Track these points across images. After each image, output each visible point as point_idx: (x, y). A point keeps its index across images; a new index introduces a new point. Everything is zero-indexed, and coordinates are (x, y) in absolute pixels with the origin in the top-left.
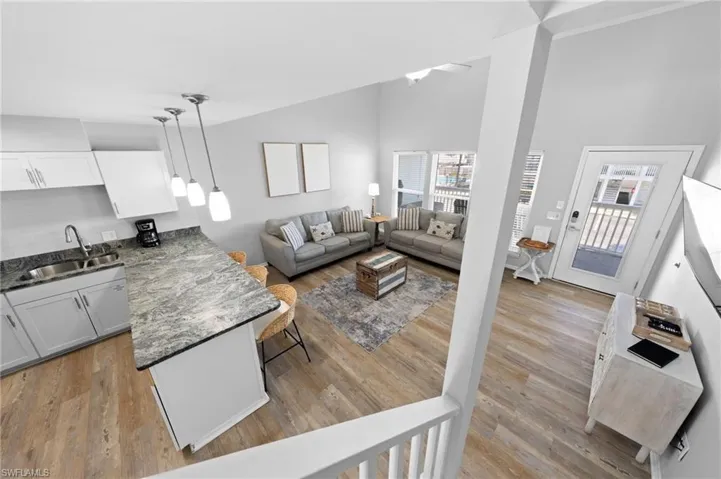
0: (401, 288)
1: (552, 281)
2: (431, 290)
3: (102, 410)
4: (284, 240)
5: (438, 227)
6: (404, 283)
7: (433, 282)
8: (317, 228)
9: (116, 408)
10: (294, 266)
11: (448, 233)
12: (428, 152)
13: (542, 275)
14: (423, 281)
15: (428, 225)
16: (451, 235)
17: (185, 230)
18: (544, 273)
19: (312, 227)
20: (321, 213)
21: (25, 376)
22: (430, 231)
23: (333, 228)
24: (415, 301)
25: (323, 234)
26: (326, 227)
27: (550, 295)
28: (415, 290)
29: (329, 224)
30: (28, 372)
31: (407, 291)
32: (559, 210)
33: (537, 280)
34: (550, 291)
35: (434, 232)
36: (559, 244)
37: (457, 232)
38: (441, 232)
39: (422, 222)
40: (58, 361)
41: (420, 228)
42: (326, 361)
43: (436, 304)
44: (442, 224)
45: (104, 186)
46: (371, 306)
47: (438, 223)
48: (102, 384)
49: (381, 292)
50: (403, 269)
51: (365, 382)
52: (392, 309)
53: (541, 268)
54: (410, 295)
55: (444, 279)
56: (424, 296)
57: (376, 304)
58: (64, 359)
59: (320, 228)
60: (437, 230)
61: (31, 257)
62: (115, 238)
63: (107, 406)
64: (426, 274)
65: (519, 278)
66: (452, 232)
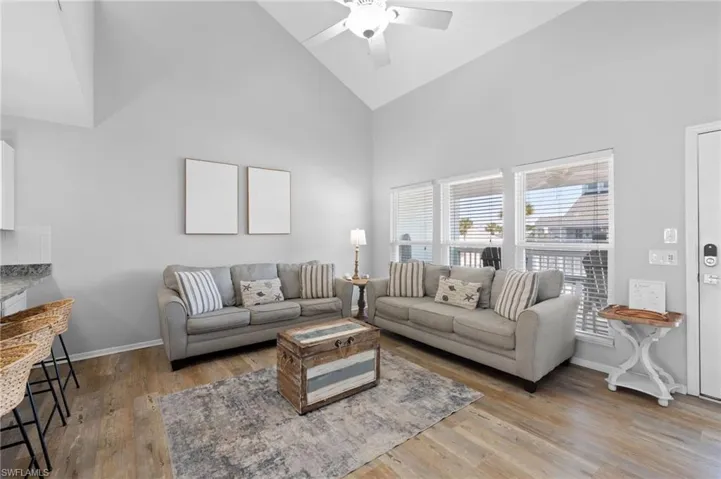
0: (366, 395)
1: (702, 400)
2: (427, 403)
4: (178, 294)
5: (452, 288)
6: (374, 385)
7: (434, 388)
8: (252, 284)
10: (183, 340)
11: (469, 298)
12: (433, 182)
13: (674, 387)
14: (415, 385)
15: (437, 287)
16: (474, 302)
18: (676, 381)
19: (242, 283)
20: (269, 265)
22: (438, 297)
23: (282, 289)
24: (382, 423)
25: (260, 294)
26: (268, 285)
27: (706, 433)
28: (392, 401)
29: (277, 283)
31: (375, 400)
32: (671, 246)
33: (664, 398)
34: (702, 422)
35: (445, 298)
36: (691, 312)
37: (485, 298)
38: (457, 298)
39: (429, 284)
41: (425, 295)
43: (427, 434)
44: (457, 283)
46: (284, 427)
47: (452, 281)
49: (312, 398)
50: (371, 355)
52: (322, 437)
53: (667, 369)
54: (377, 411)
55: (458, 383)
56: (408, 414)
59: (258, 285)
60: (449, 293)
64: (425, 370)
65: (620, 389)
66: (476, 297)
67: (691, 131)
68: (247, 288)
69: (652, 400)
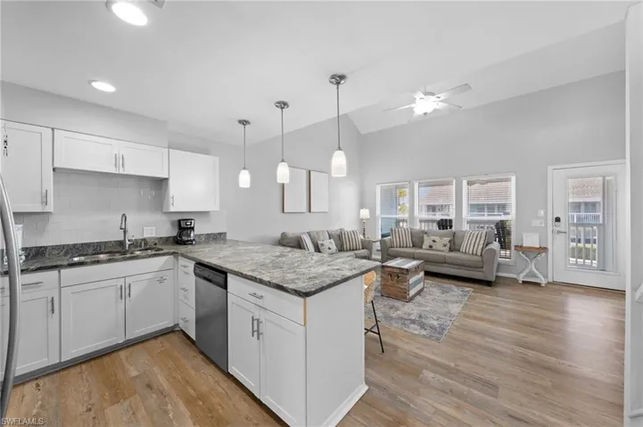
0: (423, 293)
1: (554, 283)
2: (453, 293)
3: (166, 412)
5: (434, 241)
7: (449, 288)
8: (324, 243)
9: (182, 407)
11: (445, 246)
14: (439, 288)
15: (423, 242)
16: (447, 248)
17: (214, 235)
19: (320, 242)
20: (323, 231)
21: (38, 385)
22: (425, 246)
23: (336, 245)
24: (446, 301)
25: (329, 249)
28: (437, 294)
29: (332, 242)
30: (41, 382)
31: (431, 295)
32: (541, 218)
33: (543, 282)
35: (431, 247)
36: (550, 247)
37: (453, 245)
38: (438, 246)
39: (415, 240)
40: (78, 369)
41: (413, 246)
42: (399, 351)
43: (468, 303)
44: (437, 239)
45: (166, 180)
46: (407, 307)
47: (433, 238)
48: (149, 386)
51: (456, 365)
52: (429, 308)
53: (540, 272)
54: (437, 297)
57: (410, 305)
58: (84, 366)
59: (326, 244)
60: (433, 244)
61: (75, 245)
62: (154, 235)
63: (169, 407)
65: (523, 282)
66: (448, 245)
67: (550, 168)
68: (322, 245)
69: (538, 285)
